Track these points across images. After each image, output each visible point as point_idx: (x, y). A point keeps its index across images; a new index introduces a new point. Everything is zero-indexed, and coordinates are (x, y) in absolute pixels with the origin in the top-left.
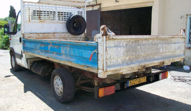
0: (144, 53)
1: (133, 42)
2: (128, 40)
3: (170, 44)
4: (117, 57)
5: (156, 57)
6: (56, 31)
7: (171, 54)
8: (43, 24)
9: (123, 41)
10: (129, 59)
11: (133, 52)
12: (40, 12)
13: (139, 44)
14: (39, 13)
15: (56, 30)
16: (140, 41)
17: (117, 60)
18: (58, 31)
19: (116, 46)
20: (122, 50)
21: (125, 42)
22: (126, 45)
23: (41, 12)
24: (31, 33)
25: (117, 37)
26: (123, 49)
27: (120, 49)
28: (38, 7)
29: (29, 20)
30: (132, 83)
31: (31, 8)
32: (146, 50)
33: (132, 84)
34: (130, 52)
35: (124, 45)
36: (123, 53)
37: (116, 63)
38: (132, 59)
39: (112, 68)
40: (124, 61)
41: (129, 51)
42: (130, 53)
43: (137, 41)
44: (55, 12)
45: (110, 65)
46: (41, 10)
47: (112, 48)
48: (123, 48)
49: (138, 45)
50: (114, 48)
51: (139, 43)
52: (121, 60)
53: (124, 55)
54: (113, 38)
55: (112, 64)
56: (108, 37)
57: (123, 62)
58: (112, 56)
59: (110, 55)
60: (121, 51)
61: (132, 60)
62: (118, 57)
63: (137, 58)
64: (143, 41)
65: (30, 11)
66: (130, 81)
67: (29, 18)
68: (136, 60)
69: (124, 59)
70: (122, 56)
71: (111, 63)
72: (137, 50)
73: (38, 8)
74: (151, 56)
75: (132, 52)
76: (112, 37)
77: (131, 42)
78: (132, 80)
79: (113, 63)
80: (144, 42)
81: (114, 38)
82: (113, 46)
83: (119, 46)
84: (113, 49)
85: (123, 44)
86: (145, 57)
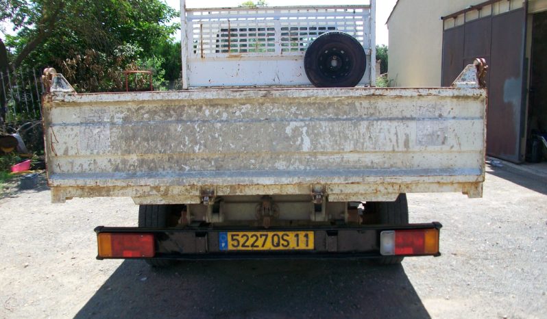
0: (205, 146)
1: (153, 113)
2: (133, 107)
4: (88, 153)
5: (281, 165)
6: (277, 82)
7: (376, 161)
8: (241, 62)
9: (112, 108)
10: (142, 162)
11: (152, 140)
12: (231, 33)
13: (184, 117)
14: (227, 36)
15: (276, 79)
16: (186, 109)
17: (95, 160)
18: (283, 81)
19: (87, 123)
20: (106, 135)
21: (122, 112)
22: (126, 119)
23: (234, 33)
24: (206, 87)
25: (77, 98)
26: (108, 132)
27: (98, 130)
28: (226, 19)
29: (200, 56)
30: (241, 244)
31: (207, 23)
32: (213, 137)
33: (243, 246)
34: (137, 142)
35: (118, 121)
36: (112, 143)
37: (93, 168)
38: (153, 161)
39: (66, 181)
40: (120, 166)
41: (134, 137)
42: (140, 143)
43: (174, 110)
44: (273, 29)
45: (70, 172)
46: (233, 26)
47: (69, 127)
48: (111, 129)
49: (178, 120)
50: (77, 129)
51: (181, 115)
52: (110, 161)
53: (117, 150)
54: (63, 101)
55: (77, 169)
56: (49, 98)
57: (117, 169)
58: (72, 147)
59: (64, 146)
60: (102, 137)
61: (152, 165)
62: (91, 154)
63: (178, 162)
64: (204, 108)
65: (204, 31)
66: (233, 236)
67: (202, 50)
68: (171, 167)
69: (119, 161)
70: (106, 152)
71: (72, 167)
72: (168, 135)
73: (223, 22)
74: (253, 161)
75: (147, 140)
76: (62, 98)
77: (147, 113)
78: (241, 234)
79: (80, 168)
80: (207, 113)
81: (66, 100)
82: (78, 121)
83: (99, 122)
84: (72, 129)
85: (113, 117)
86: (216, 160)
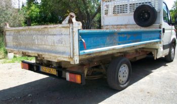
3: (46, 36)
5: (34, 48)
28: (113, 3)
44: (127, 5)
